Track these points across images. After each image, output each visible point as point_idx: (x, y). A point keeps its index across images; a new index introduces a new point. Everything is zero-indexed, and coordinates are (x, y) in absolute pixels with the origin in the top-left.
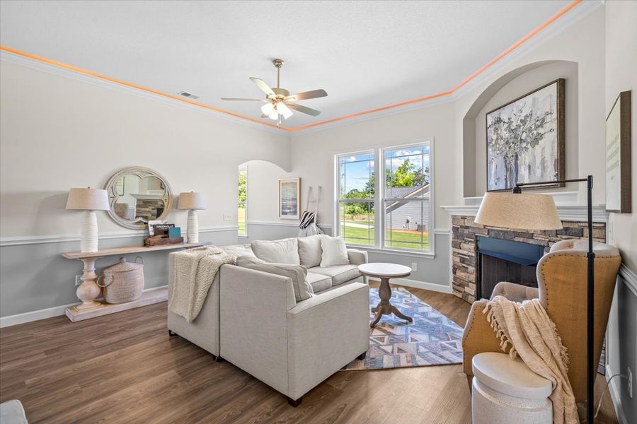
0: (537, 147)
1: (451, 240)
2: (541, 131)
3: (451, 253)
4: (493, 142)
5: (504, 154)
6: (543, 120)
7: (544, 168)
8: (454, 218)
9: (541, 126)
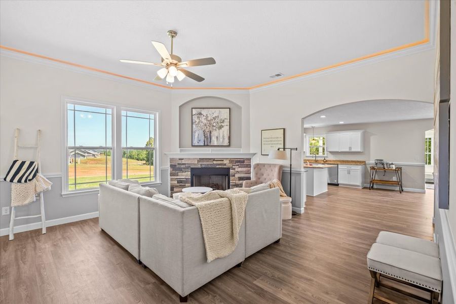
0: (221, 130)
1: (169, 172)
2: (222, 124)
3: (169, 179)
4: (197, 123)
5: (203, 130)
6: (224, 120)
7: (224, 139)
8: (172, 160)
9: (223, 122)
